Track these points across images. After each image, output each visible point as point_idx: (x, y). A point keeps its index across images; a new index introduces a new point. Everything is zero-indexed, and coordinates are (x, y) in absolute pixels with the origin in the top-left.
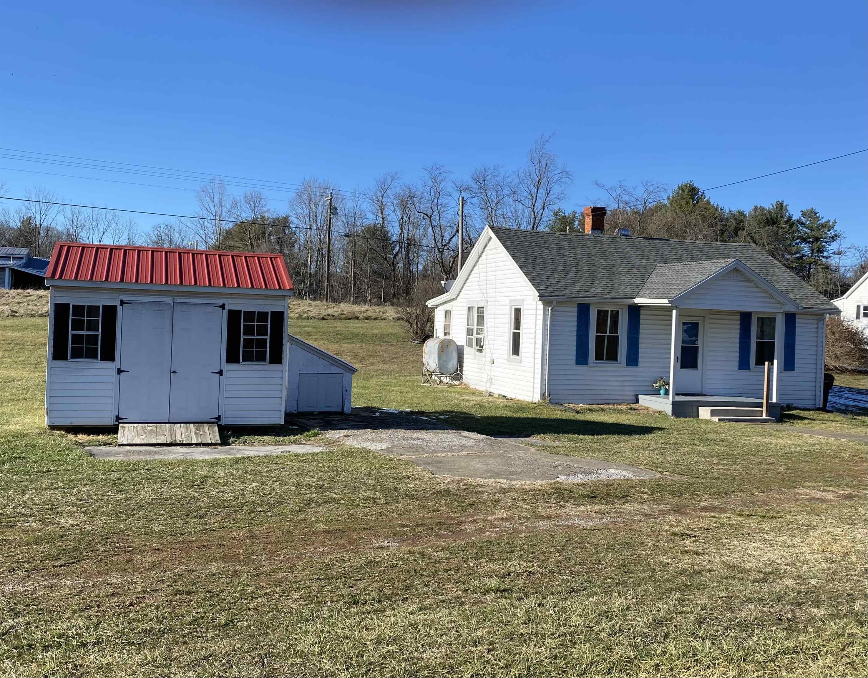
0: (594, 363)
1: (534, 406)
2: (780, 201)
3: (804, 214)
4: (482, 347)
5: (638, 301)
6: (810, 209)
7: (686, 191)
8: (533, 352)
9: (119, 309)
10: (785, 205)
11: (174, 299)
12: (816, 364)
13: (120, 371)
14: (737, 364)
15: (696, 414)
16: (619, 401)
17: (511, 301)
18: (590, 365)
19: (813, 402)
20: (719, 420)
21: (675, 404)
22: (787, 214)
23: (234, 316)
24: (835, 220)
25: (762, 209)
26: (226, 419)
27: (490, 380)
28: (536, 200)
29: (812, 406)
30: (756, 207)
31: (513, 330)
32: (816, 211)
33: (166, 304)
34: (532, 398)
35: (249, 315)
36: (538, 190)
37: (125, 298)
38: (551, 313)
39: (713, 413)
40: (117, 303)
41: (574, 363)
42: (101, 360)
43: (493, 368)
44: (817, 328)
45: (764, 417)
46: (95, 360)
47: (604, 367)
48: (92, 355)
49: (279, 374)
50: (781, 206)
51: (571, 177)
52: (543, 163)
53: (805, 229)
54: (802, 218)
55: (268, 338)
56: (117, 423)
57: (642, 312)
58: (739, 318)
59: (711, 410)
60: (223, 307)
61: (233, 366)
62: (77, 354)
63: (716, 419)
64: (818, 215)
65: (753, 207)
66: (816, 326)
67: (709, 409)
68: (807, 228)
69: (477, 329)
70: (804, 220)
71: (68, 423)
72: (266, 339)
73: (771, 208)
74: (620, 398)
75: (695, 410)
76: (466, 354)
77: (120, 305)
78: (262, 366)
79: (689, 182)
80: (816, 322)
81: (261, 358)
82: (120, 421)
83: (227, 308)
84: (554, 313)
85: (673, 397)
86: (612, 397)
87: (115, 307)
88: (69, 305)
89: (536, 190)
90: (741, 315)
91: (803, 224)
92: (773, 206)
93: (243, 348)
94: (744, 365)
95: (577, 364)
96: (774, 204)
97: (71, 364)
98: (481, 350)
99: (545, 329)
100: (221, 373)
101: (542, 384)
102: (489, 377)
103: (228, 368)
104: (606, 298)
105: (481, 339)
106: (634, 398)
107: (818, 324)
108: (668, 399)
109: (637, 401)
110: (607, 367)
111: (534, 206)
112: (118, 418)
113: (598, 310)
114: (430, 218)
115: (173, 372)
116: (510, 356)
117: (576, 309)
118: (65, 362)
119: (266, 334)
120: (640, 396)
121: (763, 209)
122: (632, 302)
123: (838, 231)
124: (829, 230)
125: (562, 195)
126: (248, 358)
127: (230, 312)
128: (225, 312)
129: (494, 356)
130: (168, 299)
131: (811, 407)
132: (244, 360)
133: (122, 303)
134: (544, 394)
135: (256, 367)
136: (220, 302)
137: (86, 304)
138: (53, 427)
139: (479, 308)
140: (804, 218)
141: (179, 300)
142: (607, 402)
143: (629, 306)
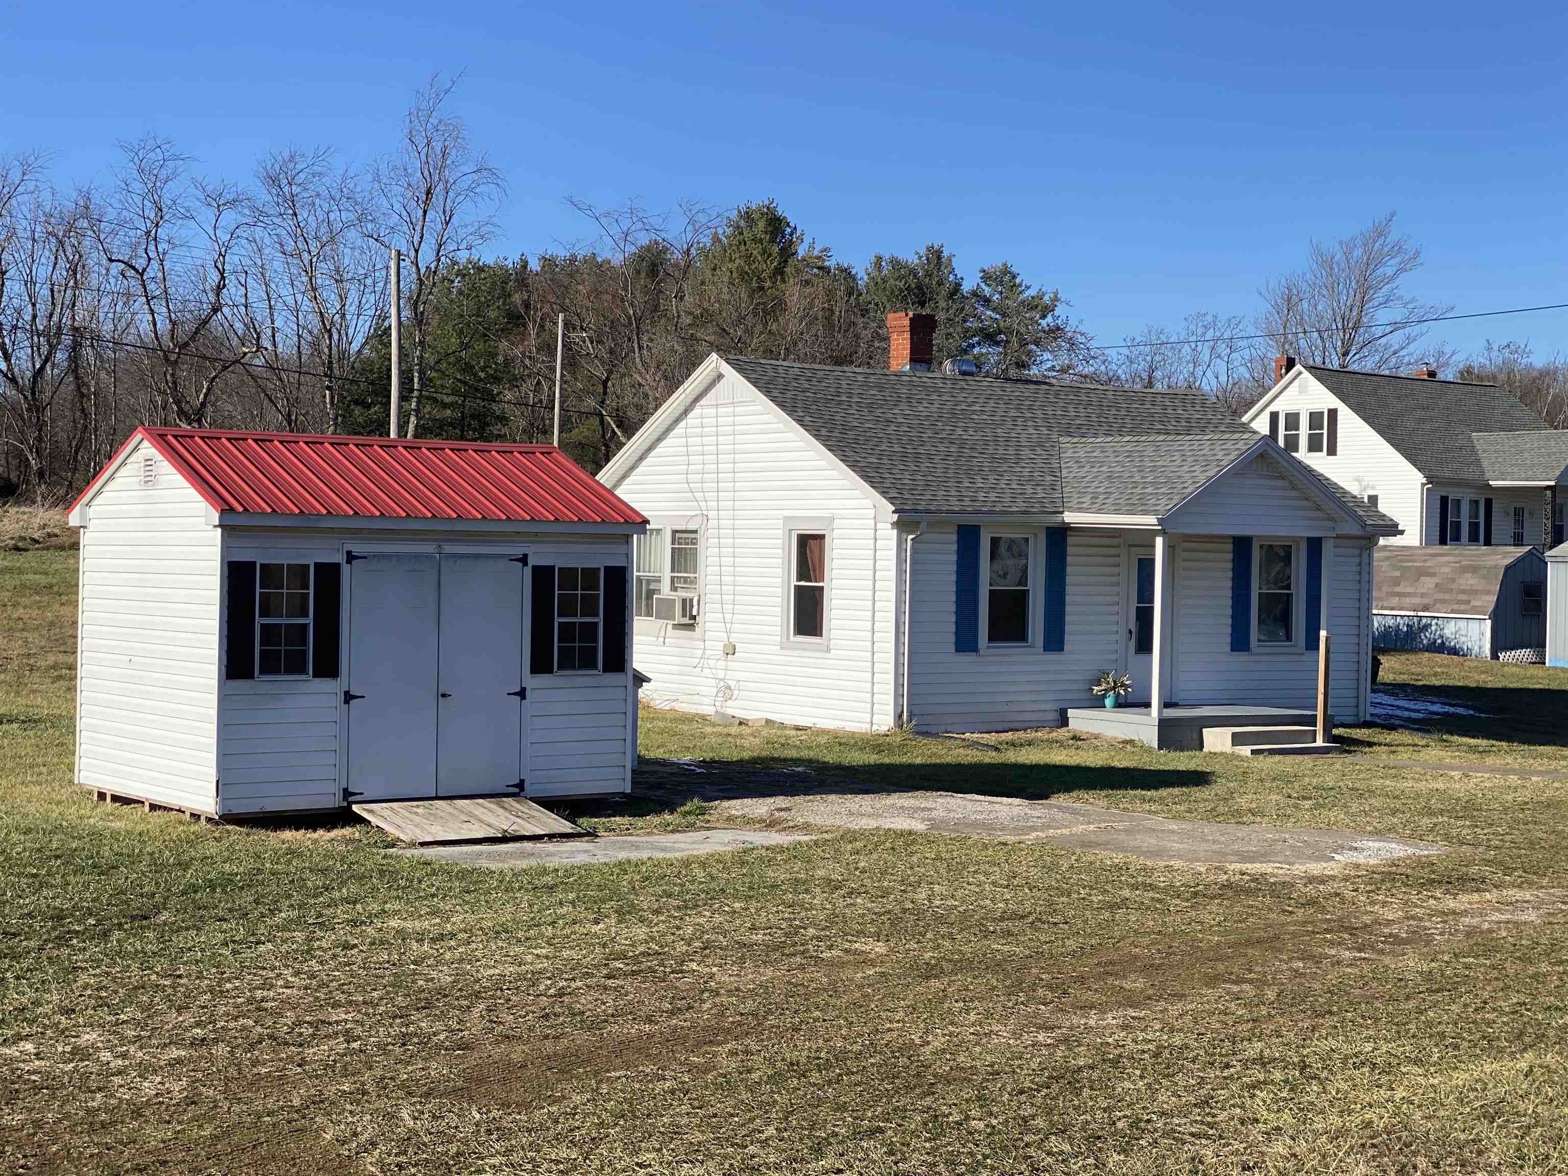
0: (988, 647)
1: (876, 743)
2: (936, 247)
3: (987, 277)
4: (694, 618)
5: (1069, 517)
6: (1000, 265)
7: (761, 224)
8: (870, 628)
9: (345, 569)
10: (946, 253)
11: (440, 546)
12: (1359, 635)
13: (349, 697)
14: (1229, 639)
15: (1197, 743)
16: (1034, 724)
17: (786, 519)
18: (981, 652)
19: (1353, 711)
20: (1253, 752)
21: (1164, 725)
22: (951, 277)
23: (542, 576)
24: (1056, 294)
25: (896, 264)
26: (535, 787)
27: (727, 691)
28: (422, 238)
29: (1352, 718)
30: (879, 259)
31: (794, 582)
32: (1014, 270)
33: (428, 557)
34: (868, 726)
35: (568, 574)
36: (425, 212)
37: (357, 548)
38: (912, 546)
39: (1237, 740)
40: (339, 558)
41: (952, 648)
42: (315, 676)
43: (731, 665)
44: (1360, 564)
45: (1320, 742)
46: (303, 677)
47: (1005, 655)
48: (296, 666)
49: (620, 693)
50: (936, 257)
51: (499, 182)
52: (438, 146)
53: (989, 313)
54: (983, 285)
55: (600, 620)
56: (345, 804)
57: (1070, 540)
58: (1230, 547)
59: (1234, 734)
60: (524, 560)
61: (544, 680)
62: (271, 666)
63: (1245, 750)
64: (1018, 281)
65: (873, 259)
66: (1357, 560)
67: (1228, 731)
68: (994, 310)
69: (673, 578)
70: (987, 291)
71: (256, 809)
72: (596, 624)
73: (916, 261)
74: (1033, 717)
75: (1195, 736)
76: (639, 634)
77: (347, 563)
78: (590, 678)
79: (767, 202)
80: (1357, 552)
81: (588, 663)
82: (351, 799)
83: (531, 562)
84: (920, 546)
85: (1160, 712)
86: (1019, 717)
87: (337, 566)
88: (254, 563)
89: (421, 212)
90: (1233, 543)
91: (987, 301)
92: (920, 258)
93: (559, 642)
94: (1240, 642)
95: (957, 650)
96: (923, 251)
97: (261, 684)
98: (692, 625)
99: (901, 580)
100: (522, 694)
101: (898, 695)
102: (722, 683)
103: (532, 682)
104: (1013, 513)
105: (691, 600)
106: (1054, 716)
107: (1360, 555)
108: (1149, 715)
109: (1064, 721)
110: (1010, 652)
111: (417, 251)
112: (347, 793)
113: (992, 538)
114: (142, 275)
115: (444, 695)
116: (788, 638)
117: (954, 537)
118: (249, 682)
119: (596, 615)
120: (1070, 712)
121: (898, 263)
122: (1059, 519)
123: (1063, 317)
124: (1044, 317)
125: (490, 228)
126: (567, 663)
127: (535, 568)
128: (528, 571)
129: (734, 638)
130: (429, 548)
131: (1349, 720)
132: (560, 668)
133: (351, 557)
134: (900, 716)
135: (580, 679)
136: (519, 551)
137: (286, 562)
138: (228, 818)
139: (674, 532)
140: (989, 286)
141: (448, 549)
142: (1012, 726)
143: (1048, 528)
